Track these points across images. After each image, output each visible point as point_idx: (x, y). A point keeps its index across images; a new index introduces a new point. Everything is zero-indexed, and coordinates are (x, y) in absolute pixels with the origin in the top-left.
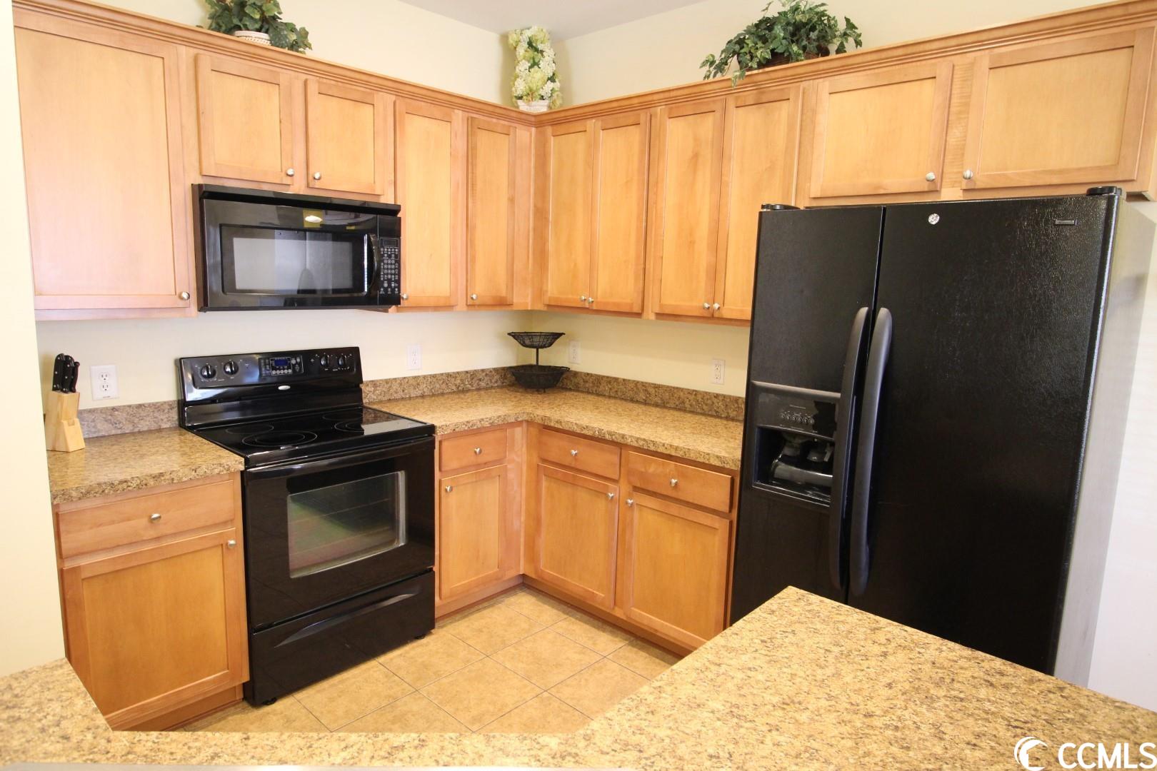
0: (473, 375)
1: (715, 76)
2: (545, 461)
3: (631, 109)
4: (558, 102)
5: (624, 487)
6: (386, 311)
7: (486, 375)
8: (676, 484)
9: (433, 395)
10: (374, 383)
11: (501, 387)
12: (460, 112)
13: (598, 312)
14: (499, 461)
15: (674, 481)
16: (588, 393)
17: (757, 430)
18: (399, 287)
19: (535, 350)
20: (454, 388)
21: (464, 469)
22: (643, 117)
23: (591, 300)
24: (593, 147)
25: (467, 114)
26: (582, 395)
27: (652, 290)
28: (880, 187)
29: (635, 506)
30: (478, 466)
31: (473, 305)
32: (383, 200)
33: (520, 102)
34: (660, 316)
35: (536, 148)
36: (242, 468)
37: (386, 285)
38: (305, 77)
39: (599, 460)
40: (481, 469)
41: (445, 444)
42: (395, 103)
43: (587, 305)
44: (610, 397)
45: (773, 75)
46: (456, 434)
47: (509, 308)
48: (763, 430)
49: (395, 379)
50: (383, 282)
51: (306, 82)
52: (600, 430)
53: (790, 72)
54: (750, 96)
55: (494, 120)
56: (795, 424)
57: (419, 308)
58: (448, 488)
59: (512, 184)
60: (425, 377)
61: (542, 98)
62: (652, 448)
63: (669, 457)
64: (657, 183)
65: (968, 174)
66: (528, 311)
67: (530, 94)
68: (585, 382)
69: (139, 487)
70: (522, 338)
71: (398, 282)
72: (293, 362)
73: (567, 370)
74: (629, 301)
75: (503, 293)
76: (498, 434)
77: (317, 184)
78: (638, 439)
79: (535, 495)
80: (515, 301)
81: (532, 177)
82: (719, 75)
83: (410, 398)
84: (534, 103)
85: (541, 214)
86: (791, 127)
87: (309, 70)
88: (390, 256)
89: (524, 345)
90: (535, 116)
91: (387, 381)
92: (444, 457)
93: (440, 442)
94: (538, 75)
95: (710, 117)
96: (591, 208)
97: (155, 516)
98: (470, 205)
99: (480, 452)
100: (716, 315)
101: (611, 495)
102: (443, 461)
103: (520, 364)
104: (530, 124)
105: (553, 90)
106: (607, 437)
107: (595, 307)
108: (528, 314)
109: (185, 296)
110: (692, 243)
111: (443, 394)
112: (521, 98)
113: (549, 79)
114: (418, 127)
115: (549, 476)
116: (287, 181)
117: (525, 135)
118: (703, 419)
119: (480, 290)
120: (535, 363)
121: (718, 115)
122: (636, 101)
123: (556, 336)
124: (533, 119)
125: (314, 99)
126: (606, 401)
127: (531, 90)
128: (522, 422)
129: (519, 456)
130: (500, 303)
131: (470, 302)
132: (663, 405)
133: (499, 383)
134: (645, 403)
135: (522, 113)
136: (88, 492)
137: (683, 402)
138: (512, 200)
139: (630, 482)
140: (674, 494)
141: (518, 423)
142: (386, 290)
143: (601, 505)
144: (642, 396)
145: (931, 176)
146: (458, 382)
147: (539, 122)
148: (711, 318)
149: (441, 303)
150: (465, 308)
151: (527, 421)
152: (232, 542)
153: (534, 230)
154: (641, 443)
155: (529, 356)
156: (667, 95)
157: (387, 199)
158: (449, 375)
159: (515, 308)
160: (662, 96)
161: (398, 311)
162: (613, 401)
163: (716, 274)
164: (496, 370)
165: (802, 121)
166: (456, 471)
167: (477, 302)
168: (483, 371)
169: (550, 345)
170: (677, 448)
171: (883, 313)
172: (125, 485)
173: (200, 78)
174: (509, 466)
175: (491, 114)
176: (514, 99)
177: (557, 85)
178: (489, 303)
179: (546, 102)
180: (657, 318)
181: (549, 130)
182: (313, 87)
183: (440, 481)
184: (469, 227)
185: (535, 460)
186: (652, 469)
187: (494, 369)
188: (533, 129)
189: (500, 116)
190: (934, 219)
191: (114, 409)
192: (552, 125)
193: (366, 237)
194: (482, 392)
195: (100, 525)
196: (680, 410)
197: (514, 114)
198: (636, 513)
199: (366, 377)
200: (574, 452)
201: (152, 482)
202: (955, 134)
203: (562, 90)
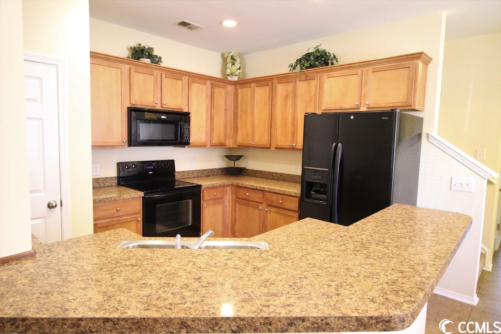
0: (212, 170)
1: (292, 71)
2: (237, 198)
3: (266, 80)
4: (241, 77)
5: (265, 205)
6: (184, 147)
7: (216, 170)
8: (281, 202)
9: (198, 177)
10: (179, 172)
11: (221, 175)
12: (209, 81)
13: (256, 147)
14: (222, 198)
15: (281, 201)
16: (252, 176)
17: (305, 182)
18: (189, 139)
19: (233, 161)
20: (205, 175)
21: (210, 200)
22: (270, 83)
23: (253, 143)
24: (253, 92)
25: (211, 82)
26: (250, 177)
27: (273, 140)
28: (343, 107)
29: (268, 211)
30: (215, 199)
31: (213, 146)
32: (184, 111)
33: (228, 77)
34: (276, 148)
35: (234, 92)
36: (143, 195)
37: (185, 138)
38: (161, 72)
39: (256, 197)
40: (217, 200)
41: (205, 191)
42: (188, 79)
43: (252, 145)
44: (260, 177)
45: (310, 71)
46: (208, 188)
47: (224, 147)
48: (307, 182)
49: (186, 171)
50: (184, 138)
51: (161, 74)
52: (256, 186)
53: (315, 71)
54: (303, 77)
55: (220, 83)
56: (316, 179)
57: (196, 146)
58: (206, 206)
59: (226, 104)
60: (195, 171)
61: (236, 75)
62: (274, 191)
63: (279, 194)
64: (274, 104)
65: (367, 103)
66: (231, 147)
67: (232, 74)
68: (251, 172)
69: (114, 200)
70: (229, 157)
71: (189, 137)
72: (154, 164)
73: (245, 168)
74: (266, 143)
75: (223, 141)
76: (222, 189)
77: (164, 106)
78: (269, 188)
79: (234, 210)
80: (227, 144)
81: (233, 102)
82: (294, 70)
83: (190, 178)
84: (233, 77)
85: (235, 114)
86: (316, 88)
87: (162, 70)
88: (187, 129)
89: (230, 160)
90: (234, 82)
91: (183, 172)
92: (204, 195)
93: (203, 191)
94: (235, 68)
95: (291, 84)
96: (253, 113)
97: (119, 209)
98: (212, 112)
99: (216, 194)
100: (294, 148)
101: (260, 208)
102: (204, 197)
103: (228, 167)
104: (232, 84)
105: (239, 73)
106: (259, 188)
107: (254, 146)
108: (231, 149)
109: (125, 141)
110: (286, 124)
111: (201, 177)
112: (229, 75)
113: (238, 69)
114: (196, 87)
115: (239, 203)
116: (155, 105)
117: (230, 88)
118: (291, 183)
119: (215, 141)
120: (233, 166)
121: (293, 83)
122: (267, 78)
123: (241, 156)
124: (233, 83)
125: (164, 79)
126: (259, 178)
127: (232, 73)
128: (230, 185)
129: (229, 197)
130: (221, 145)
131: (212, 144)
132: (278, 179)
133: (221, 173)
134: (272, 179)
135: (229, 81)
136: (101, 200)
137: (285, 178)
138: (226, 110)
139: (266, 203)
140: (281, 206)
141: (228, 185)
142: (185, 140)
143: (257, 212)
144: (271, 177)
145: (357, 103)
146: (207, 173)
147: (235, 83)
148: (293, 149)
149: (203, 145)
150: (210, 147)
151: (231, 185)
152: (140, 219)
153: (233, 120)
154: (270, 190)
155: (231, 164)
156: (277, 76)
157: (186, 110)
158: (203, 170)
159: (227, 146)
160: (276, 77)
161: (188, 147)
162: (261, 179)
163: (294, 134)
164: (220, 169)
165: (319, 86)
166: (208, 201)
167: (214, 144)
168: (215, 169)
169: (239, 160)
170: (281, 191)
171: (340, 144)
172: (110, 199)
173: (131, 74)
174: (225, 200)
175: (219, 81)
176: (226, 76)
177: (241, 71)
178: (218, 144)
179: (237, 77)
180: (275, 149)
181: (238, 86)
182: (164, 75)
183: (203, 204)
184: (212, 119)
185: (234, 198)
186: (273, 198)
187: (219, 168)
188: (233, 86)
189: (222, 82)
190: (352, 117)
191: (99, 179)
192: (239, 85)
193: (179, 123)
194: (215, 176)
195: (103, 211)
196: (284, 181)
197: (226, 81)
198: (269, 214)
199: (176, 170)
200: (248, 194)
201: (118, 199)
202: (364, 91)
203: (242, 72)
